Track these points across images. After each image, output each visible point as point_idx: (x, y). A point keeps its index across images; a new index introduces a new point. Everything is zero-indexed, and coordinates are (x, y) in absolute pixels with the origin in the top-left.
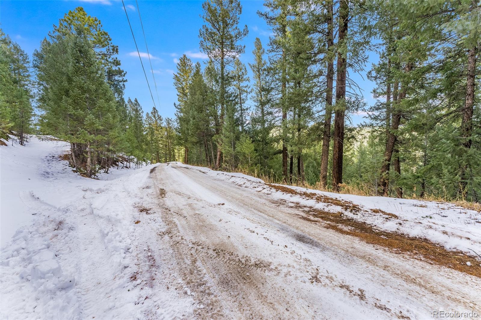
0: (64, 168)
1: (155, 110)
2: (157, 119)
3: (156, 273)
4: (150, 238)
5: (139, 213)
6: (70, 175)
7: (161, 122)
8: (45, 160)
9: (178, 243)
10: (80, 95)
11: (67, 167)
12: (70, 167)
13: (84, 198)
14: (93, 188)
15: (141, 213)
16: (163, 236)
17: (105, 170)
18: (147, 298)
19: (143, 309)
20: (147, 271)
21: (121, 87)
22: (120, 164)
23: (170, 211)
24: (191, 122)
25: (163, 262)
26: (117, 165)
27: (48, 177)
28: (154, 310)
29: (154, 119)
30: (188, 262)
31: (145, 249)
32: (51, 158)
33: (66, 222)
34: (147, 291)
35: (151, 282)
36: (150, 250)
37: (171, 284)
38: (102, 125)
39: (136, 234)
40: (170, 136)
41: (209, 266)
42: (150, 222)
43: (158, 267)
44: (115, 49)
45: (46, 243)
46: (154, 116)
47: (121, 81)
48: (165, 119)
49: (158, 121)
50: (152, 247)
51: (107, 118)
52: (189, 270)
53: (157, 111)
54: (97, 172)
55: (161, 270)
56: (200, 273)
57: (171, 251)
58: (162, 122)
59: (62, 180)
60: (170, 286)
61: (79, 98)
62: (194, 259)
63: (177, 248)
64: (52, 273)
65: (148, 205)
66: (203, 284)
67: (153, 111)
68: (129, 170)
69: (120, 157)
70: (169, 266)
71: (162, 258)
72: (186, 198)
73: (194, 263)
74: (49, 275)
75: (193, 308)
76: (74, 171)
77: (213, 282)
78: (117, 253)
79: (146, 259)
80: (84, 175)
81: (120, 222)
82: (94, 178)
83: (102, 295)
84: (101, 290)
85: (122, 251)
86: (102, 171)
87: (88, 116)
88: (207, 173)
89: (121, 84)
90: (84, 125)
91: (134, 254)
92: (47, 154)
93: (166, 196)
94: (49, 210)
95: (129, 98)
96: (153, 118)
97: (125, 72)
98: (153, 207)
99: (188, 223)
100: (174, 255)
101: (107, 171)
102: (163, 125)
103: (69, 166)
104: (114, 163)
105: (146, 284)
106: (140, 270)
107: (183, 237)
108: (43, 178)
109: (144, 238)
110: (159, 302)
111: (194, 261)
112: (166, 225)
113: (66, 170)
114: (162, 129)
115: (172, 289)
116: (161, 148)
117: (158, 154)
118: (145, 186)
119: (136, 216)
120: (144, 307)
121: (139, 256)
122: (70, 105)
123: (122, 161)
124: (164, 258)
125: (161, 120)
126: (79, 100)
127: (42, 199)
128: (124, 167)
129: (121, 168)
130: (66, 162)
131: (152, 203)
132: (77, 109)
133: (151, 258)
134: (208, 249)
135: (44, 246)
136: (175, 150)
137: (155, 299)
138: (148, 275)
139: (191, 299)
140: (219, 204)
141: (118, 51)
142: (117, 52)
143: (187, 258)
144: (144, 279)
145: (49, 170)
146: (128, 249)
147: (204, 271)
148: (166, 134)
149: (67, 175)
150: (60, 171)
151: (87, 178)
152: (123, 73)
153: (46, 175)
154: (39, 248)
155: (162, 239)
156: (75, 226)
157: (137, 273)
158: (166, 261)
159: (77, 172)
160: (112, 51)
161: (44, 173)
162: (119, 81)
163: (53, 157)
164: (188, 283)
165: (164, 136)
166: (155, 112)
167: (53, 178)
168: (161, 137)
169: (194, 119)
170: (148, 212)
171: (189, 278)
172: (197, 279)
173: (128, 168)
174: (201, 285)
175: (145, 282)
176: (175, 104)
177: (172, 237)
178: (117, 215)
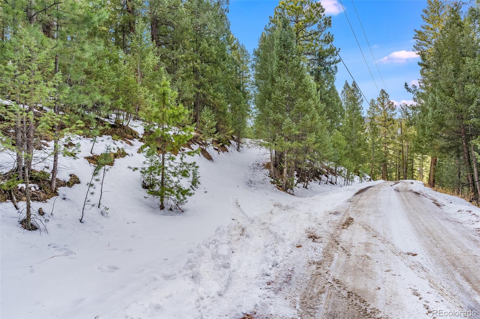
0: (265, 178)
1: (384, 94)
2: (386, 107)
3: (285, 287)
4: (299, 263)
5: (306, 239)
6: (268, 187)
7: (392, 113)
8: (252, 167)
9: (320, 274)
10: (280, 97)
11: (267, 177)
12: (270, 178)
13: (271, 212)
14: (283, 204)
15: (309, 239)
16: (311, 265)
17: (304, 185)
18: (268, 297)
19: (262, 301)
20: (280, 283)
21: (333, 71)
22: (323, 177)
23: (338, 244)
24: (430, 114)
25: (296, 283)
26: (320, 179)
27: (251, 186)
28: (268, 305)
29: (382, 109)
30: (316, 291)
31: (289, 269)
32: (256, 166)
33: (247, 230)
34: (272, 294)
35: (277, 291)
36: (293, 271)
37: (289, 298)
38: (299, 130)
39: (291, 256)
40: (406, 136)
41: (330, 301)
42: (310, 249)
43: (290, 284)
44: (328, 22)
45: (228, 240)
46: (383, 104)
47: (333, 63)
48: (400, 108)
49: (388, 112)
50: (295, 270)
51: (305, 121)
52: (311, 296)
53: (387, 94)
54: (296, 185)
55: (290, 287)
56: (318, 301)
57: (308, 278)
58: (394, 112)
59: (260, 191)
60: (288, 298)
61: (279, 100)
62: (323, 291)
63: (316, 278)
64: (223, 257)
65: (321, 233)
66: (313, 309)
67: (381, 96)
68: (334, 187)
69: (325, 167)
70: (298, 288)
71: (297, 280)
72: (371, 236)
73: (320, 293)
74: (222, 257)
75: (293, 317)
76: (272, 182)
77: (323, 311)
78: (266, 263)
79: (285, 276)
80: (280, 187)
81: (283, 241)
82: (289, 193)
83: (245, 284)
84: (245, 281)
85: (271, 264)
86: (301, 185)
87: (286, 120)
88: (443, 207)
89: (333, 66)
90: (282, 130)
91: (279, 269)
92: (253, 162)
93: (349, 228)
94: (243, 218)
95: (346, 81)
96: (380, 107)
97: (338, 50)
98: (325, 236)
99: (346, 262)
100: (308, 282)
101: (306, 186)
102: (396, 117)
103: (269, 176)
104: (317, 175)
105: (274, 290)
106: (276, 281)
107: (329, 272)
108: (247, 187)
109: (295, 261)
110: (274, 303)
111: (321, 293)
112: (323, 257)
113: (265, 180)
114: (393, 123)
115: (288, 300)
116: (390, 155)
117: (385, 166)
118: (334, 211)
119: (302, 241)
120: (264, 301)
121: (281, 272)
122: (271, 109)
123: (327, 173)
124: (299, 281)
125: (393, 109)
126: (279, 102)
127: (241, 207)
128: (328, 183)
129: (324, 183)
130: (267, 171)
131: (326, 232)
132: (277, 113)
133: (289, 277)
134: (344, 289)
135: (226, 242)
136: (414, 159)
137: (273, 300)
138: (279, 286)
139: (296, 312)
140: (408, 254)
141: (331, 22)
142: (330, 24)
143: (317, 288)
144: (275, 287)
145: (253, 179)
146: (277, 265)
147: (323, 302)
148: (399, 132)
149: (265, 185)
150: (261, 181)
151: (282, 192)
152: (335, 52)
153: (250, 183)
154: (224, 242)
155: (309, 267)
156: (250, 235)
157: (273, 282)
158: (299, 284)
159: (274, 184)
160: (324, 26)
161: (249, 182)
162: (330, 63)
163: (258, 164)
164: (303, 303)
165: (396, 136)
166: (383, 98)
167: (254, 188)
168: (392, 138)
169: (435, 108)
170: (316, 240)
171: (306, 300)
172: (312, 304)
173: (333, 184)
174: (310, 308)
175: (274, 289)
176: (406, 85)
177: (319, 268)
178: (284, 234)
